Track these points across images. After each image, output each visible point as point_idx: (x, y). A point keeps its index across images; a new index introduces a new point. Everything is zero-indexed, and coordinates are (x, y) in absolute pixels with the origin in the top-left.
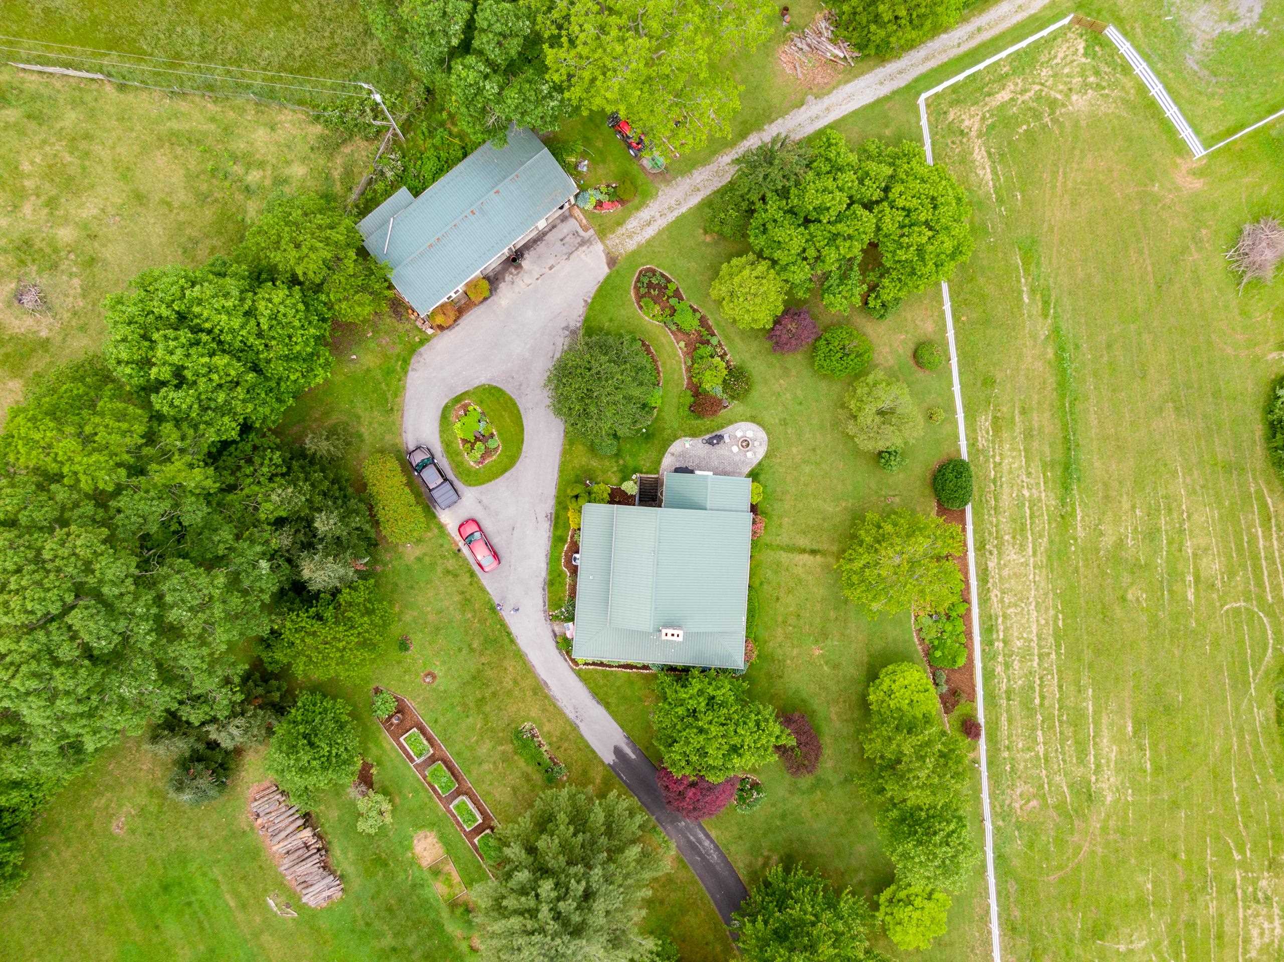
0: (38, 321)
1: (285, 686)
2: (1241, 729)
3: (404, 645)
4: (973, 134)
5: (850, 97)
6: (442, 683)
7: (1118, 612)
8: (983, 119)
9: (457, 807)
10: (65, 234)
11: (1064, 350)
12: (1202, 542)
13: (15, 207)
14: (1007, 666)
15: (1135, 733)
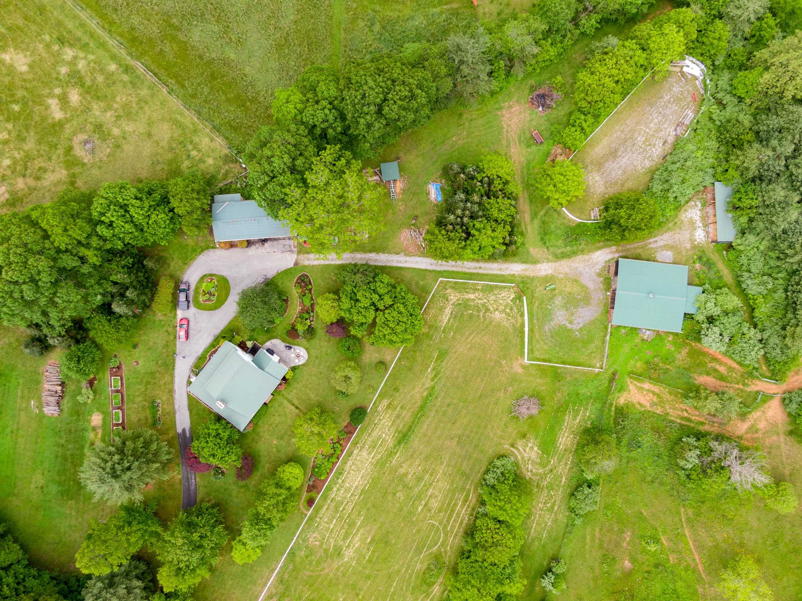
0: (86, 155)
1: (84, 335)
2: (409, 566)
3: (135, 346)
4: (451, 302)
5: (417, 262)
6: (139, 368)
7: (390, 498)
8: (458, 300)
9: (116, 413)
10: (116, 131)
11: (430, 396)
12: (437, 493)
13: (105, 110)
14: (338, 490)
15: (370, 543)
